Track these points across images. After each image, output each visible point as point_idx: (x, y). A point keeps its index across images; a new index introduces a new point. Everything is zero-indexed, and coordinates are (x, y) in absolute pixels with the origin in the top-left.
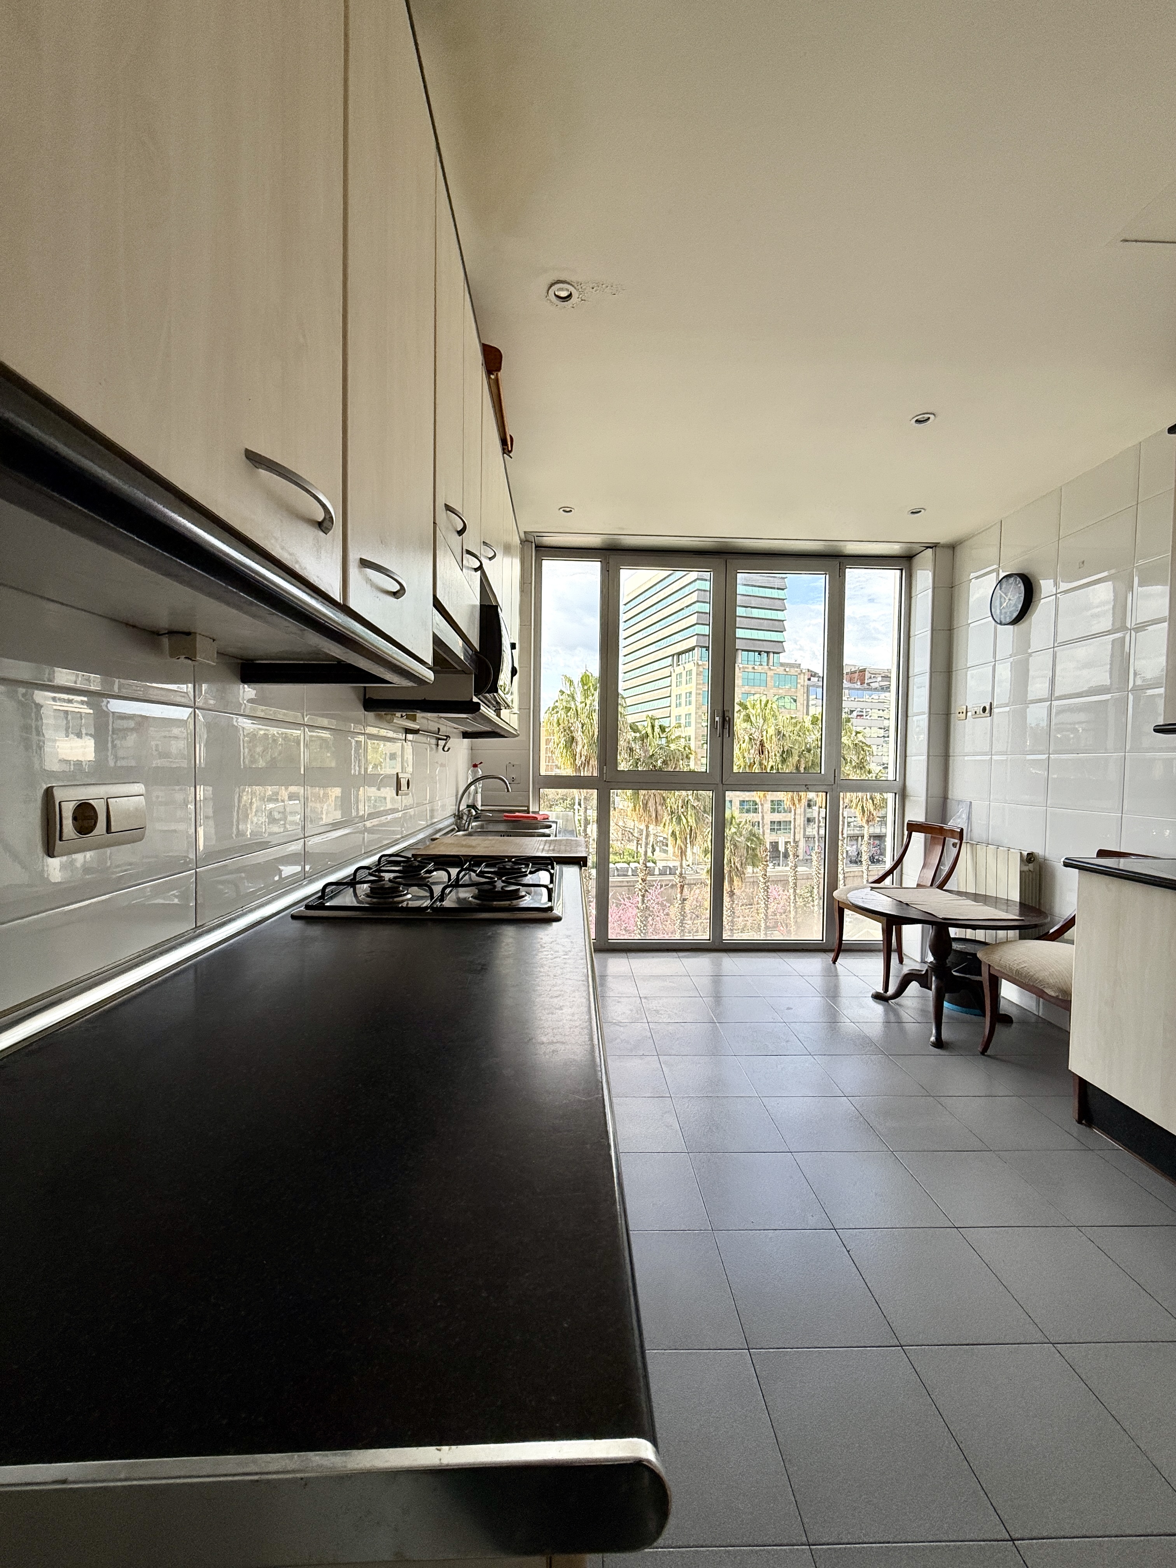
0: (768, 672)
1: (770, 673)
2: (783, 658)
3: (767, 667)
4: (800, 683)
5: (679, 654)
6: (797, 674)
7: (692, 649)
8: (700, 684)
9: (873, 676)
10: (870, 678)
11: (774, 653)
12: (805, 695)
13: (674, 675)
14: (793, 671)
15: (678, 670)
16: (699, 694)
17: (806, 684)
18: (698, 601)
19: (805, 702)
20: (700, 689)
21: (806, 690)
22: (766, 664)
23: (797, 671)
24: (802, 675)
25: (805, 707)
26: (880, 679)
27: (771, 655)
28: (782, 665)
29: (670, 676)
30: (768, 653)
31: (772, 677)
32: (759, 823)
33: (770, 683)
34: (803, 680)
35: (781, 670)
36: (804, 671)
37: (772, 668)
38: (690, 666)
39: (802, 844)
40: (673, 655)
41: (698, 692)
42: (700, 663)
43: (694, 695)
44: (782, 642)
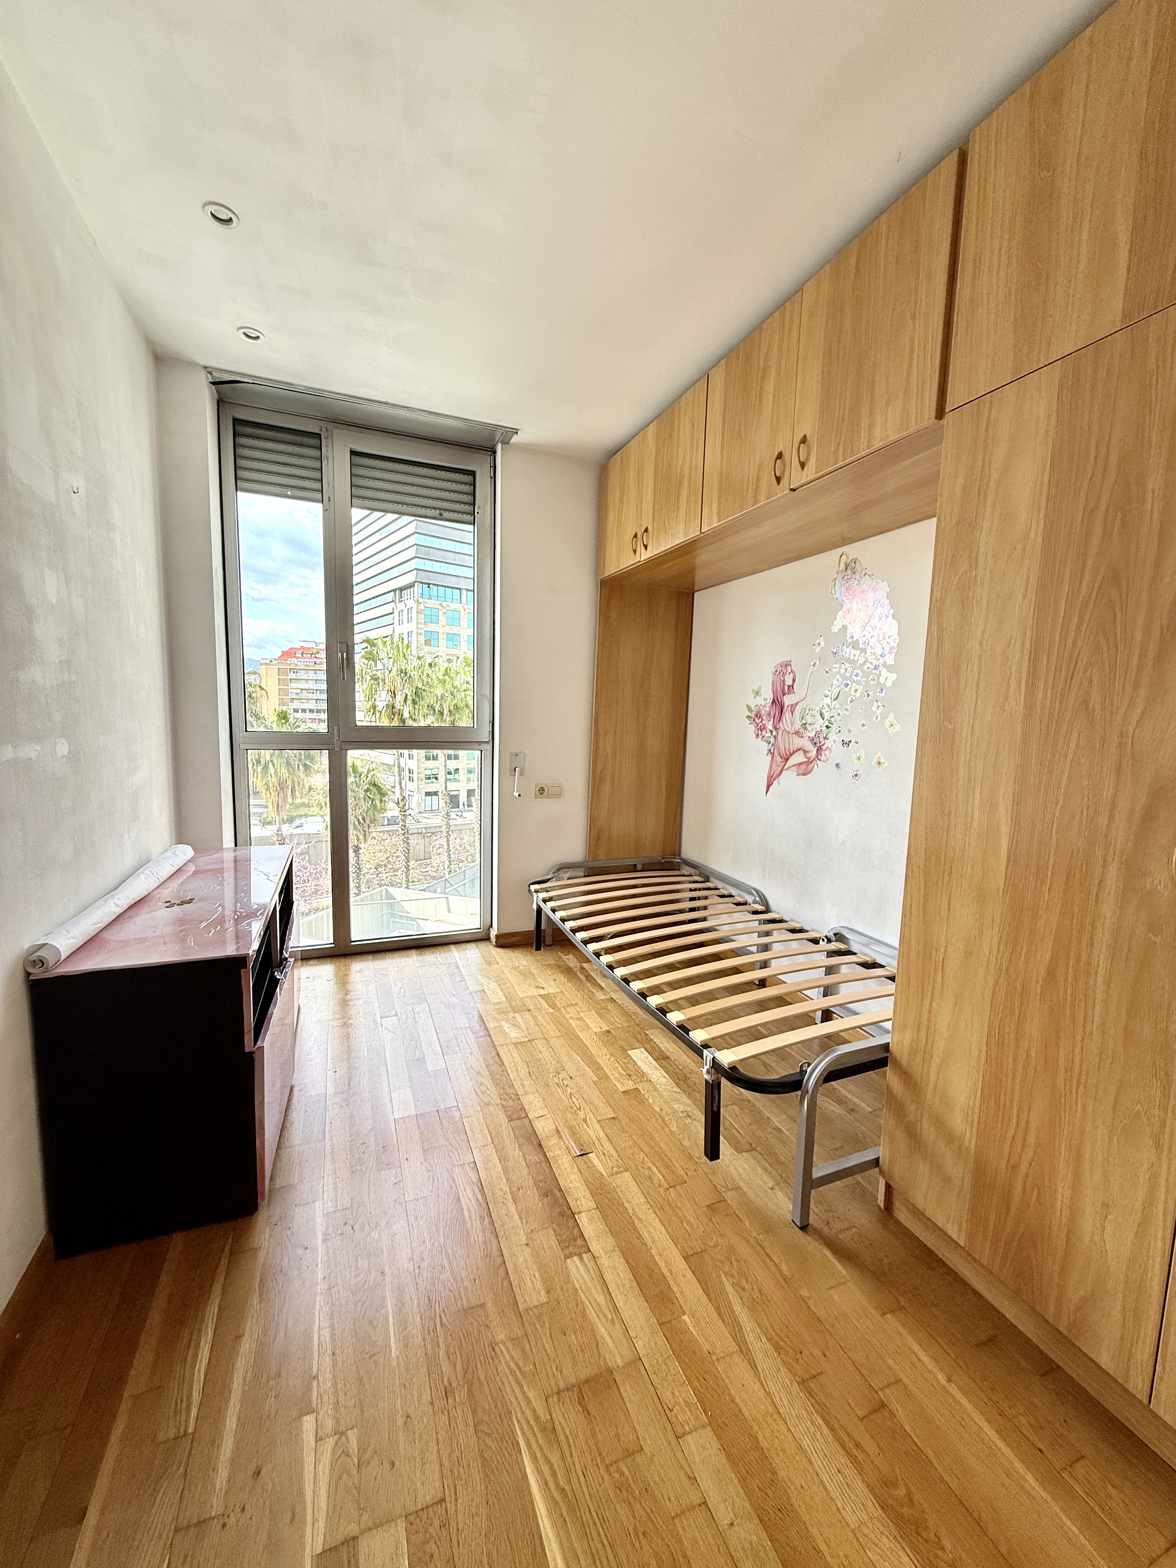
5: (401, 589)
7: (411, 585)
8: (421, 623)
13: (396, 612)
15: (401, 606)
16: (421, 634)
18: (416, 533)
20: (421, 629)
29: (392, 613)
38: (411, 603)
40: (395, 590)
41: (419, 631)
42: (421, 600)
43: (414, 634)
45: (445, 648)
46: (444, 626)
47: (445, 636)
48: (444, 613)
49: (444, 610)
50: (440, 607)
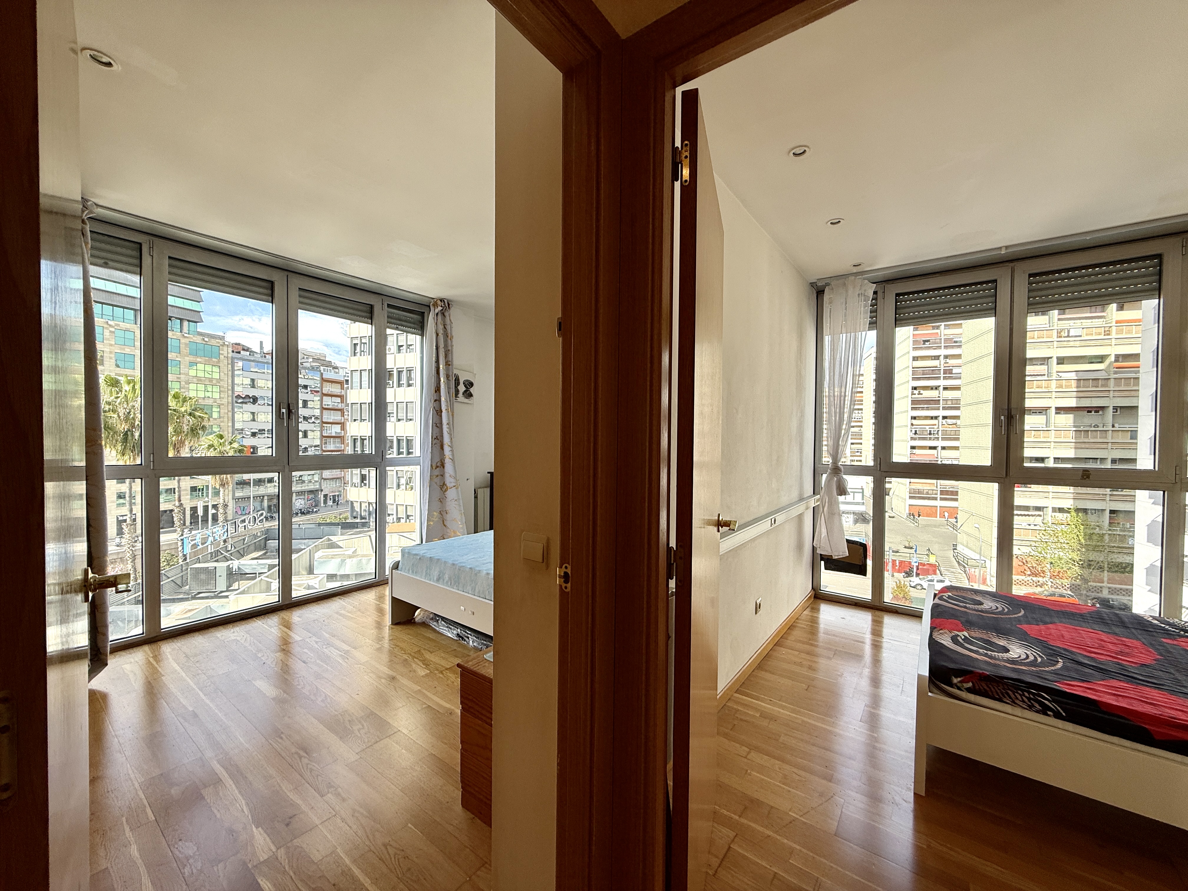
0: (181, 339)
1: (183, 341)
2: (200, 328)
3: (180, 334)
4: (222, 354)
6: (219, 345)
9: (305, 357)
10: (304, 358)
11: (189, 321)
12: (230, 366)
14: (213, 342)
17: (230, 355)
19: (230, 373)
21: (230, 362)
22: (179, 330)
23: (219, 343)
24: (225, 348)
25: (230, 378)
26: (311, 360)
27: (186, 323)
28: (200, 334)
30: (181, 320)
31: (186, 344)
32: (174, 489)
33: (185, 350)
34: (227, 352)
35: (198, 339)
36: (226, 343)
37: (185, 335)
39: (231, 504)
44: (199, 312)
45: (113, 367)
46: (111, 345)
47: (113, 356)
48: (111, 332)
49: (113, 330)
50: (105, 326)
